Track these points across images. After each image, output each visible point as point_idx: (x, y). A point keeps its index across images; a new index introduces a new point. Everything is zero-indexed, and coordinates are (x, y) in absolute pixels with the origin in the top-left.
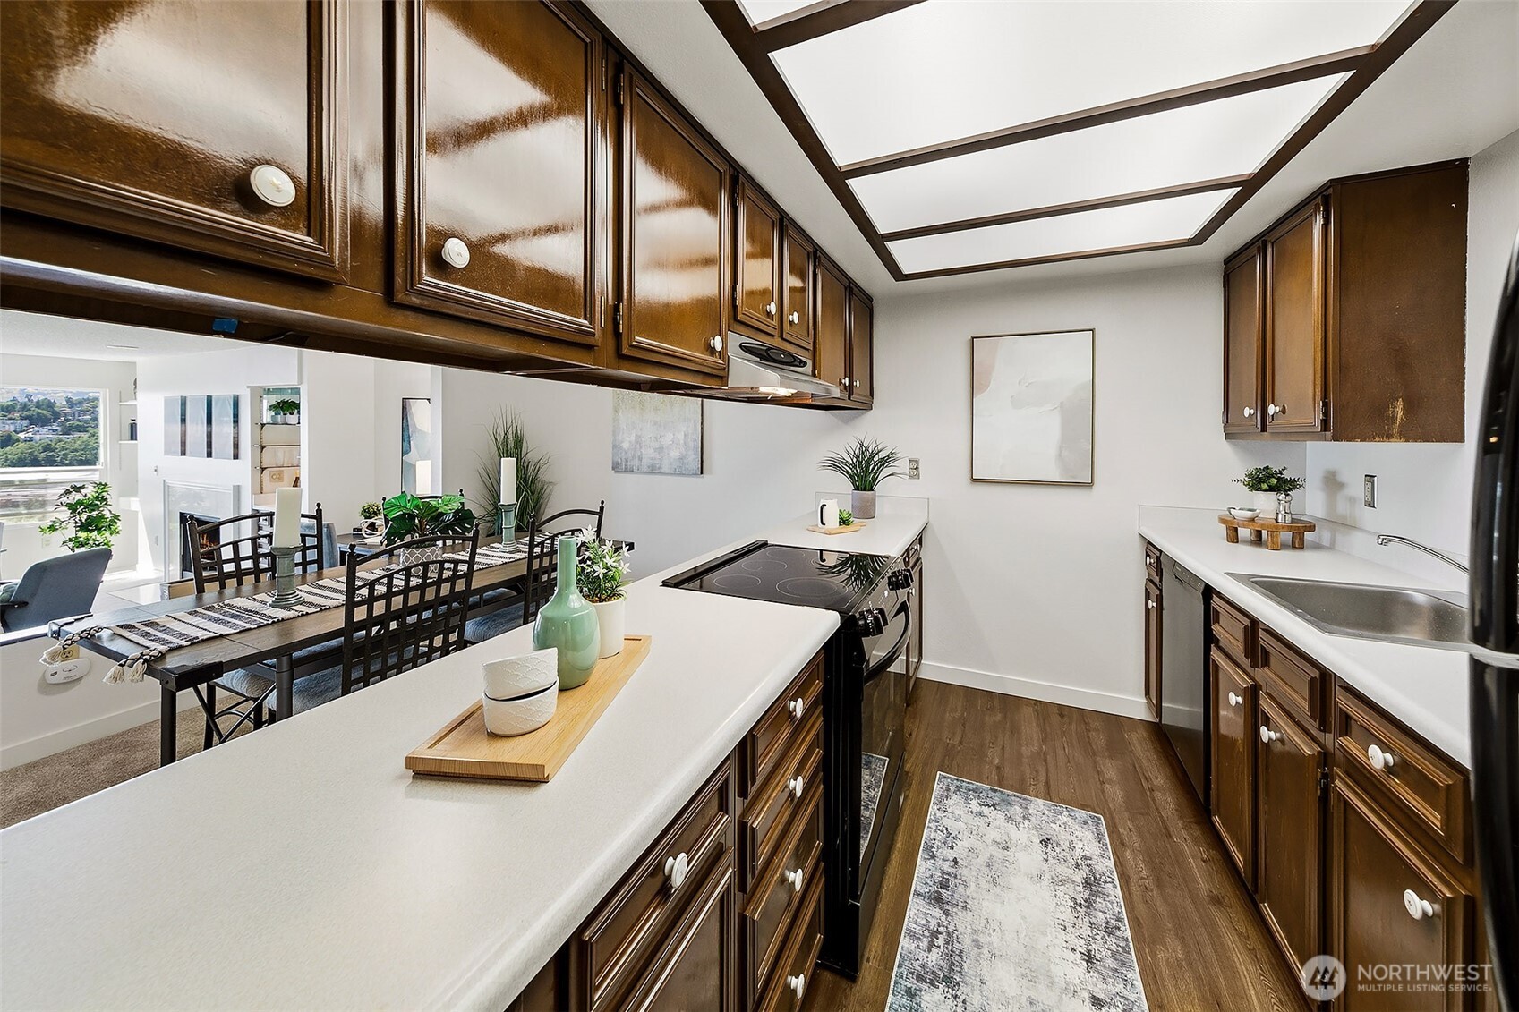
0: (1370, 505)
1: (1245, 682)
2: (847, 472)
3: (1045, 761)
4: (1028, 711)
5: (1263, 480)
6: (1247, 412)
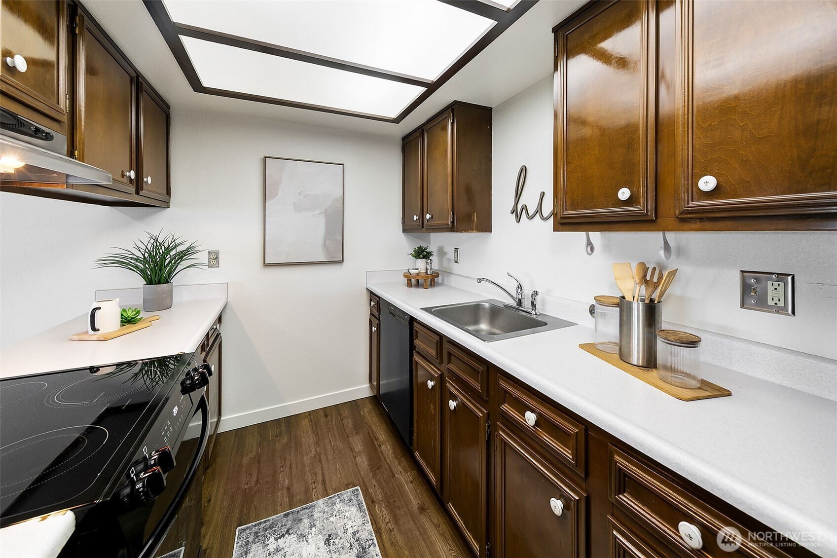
0: (456, 262)
1: (436, 373)
2: (137, 267)
3: (320, 461)
4: (305, 423)
5: (422, 253)
6: (415, 218)
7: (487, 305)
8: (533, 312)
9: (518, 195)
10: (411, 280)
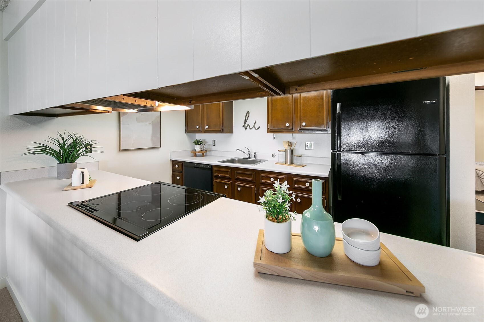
0: (214, 145)
1: (229, 182)
5: (199, 142)
6: (197, 127)
7: (237, 159)
8: (255, 159)
9: (245, 122)
10: (196, 154)
